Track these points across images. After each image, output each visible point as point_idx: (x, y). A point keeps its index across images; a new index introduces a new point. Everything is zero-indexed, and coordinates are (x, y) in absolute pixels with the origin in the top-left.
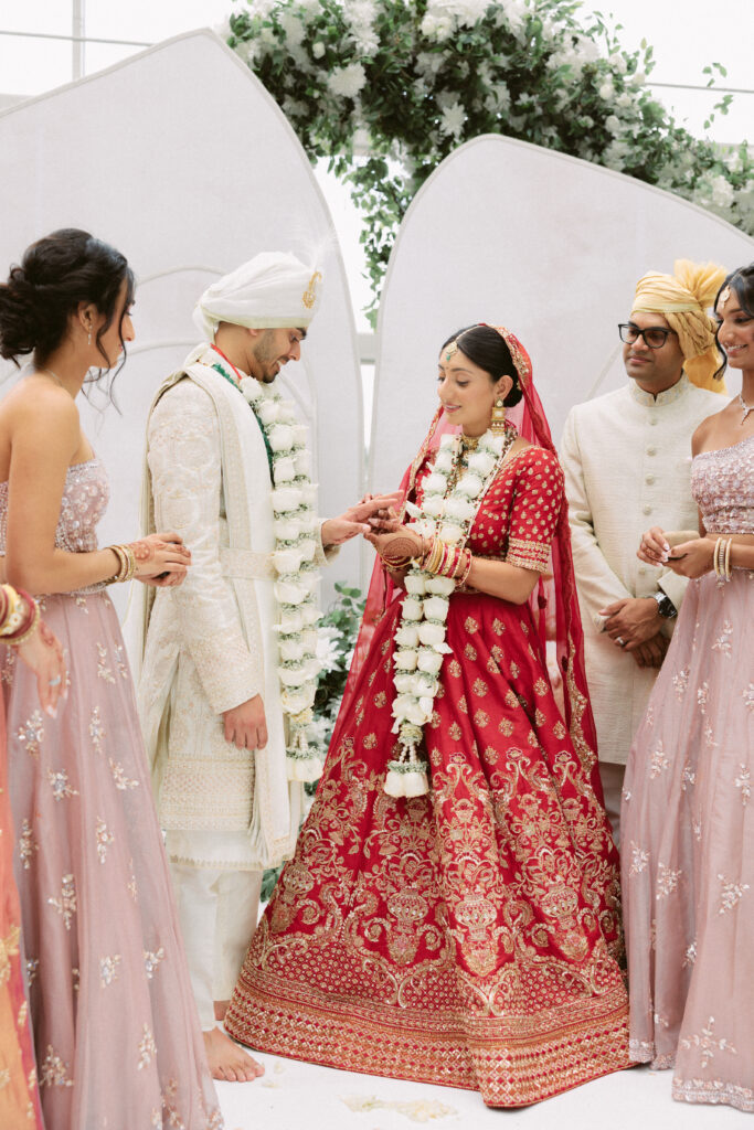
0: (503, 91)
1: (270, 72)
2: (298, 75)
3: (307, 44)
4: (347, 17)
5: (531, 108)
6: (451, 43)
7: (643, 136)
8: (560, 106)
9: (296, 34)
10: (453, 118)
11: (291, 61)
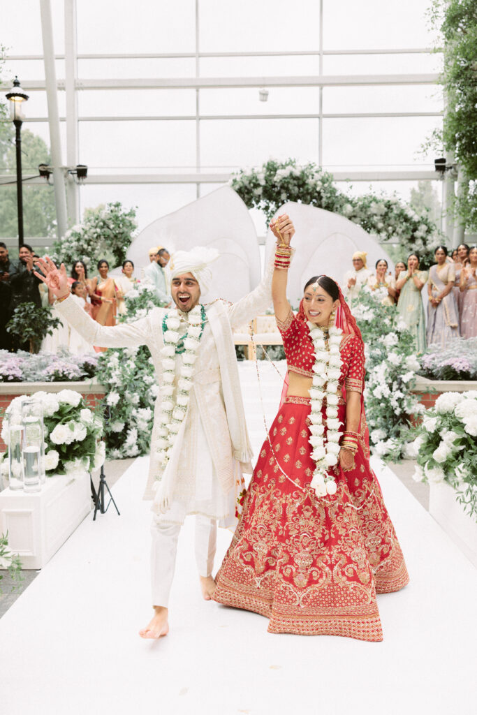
0: (296, 189)
1: (240, 192)
2: (248, 189)
3: (250, 183)
4: (258, 177)
5: (302, 192)
6: (281, 181)
7: (330, 197)
8: (310, 191)
9: (246, 183)
10: (284, 196)
11: (246, 187)
